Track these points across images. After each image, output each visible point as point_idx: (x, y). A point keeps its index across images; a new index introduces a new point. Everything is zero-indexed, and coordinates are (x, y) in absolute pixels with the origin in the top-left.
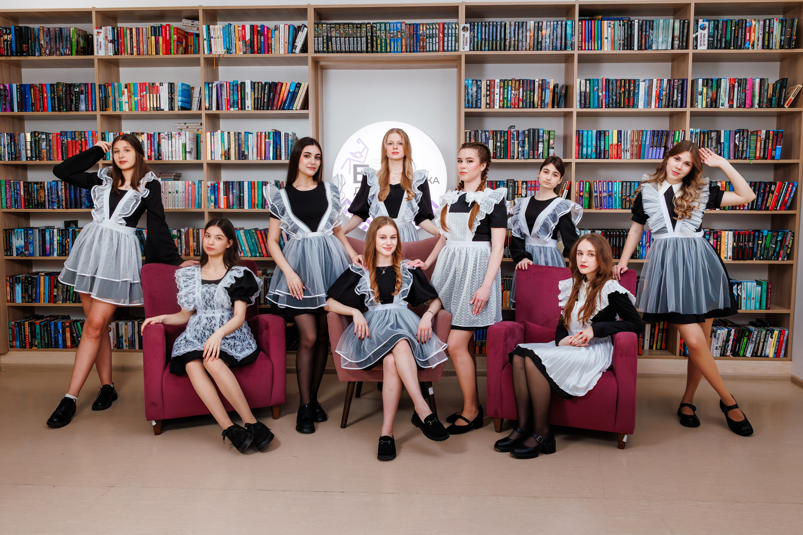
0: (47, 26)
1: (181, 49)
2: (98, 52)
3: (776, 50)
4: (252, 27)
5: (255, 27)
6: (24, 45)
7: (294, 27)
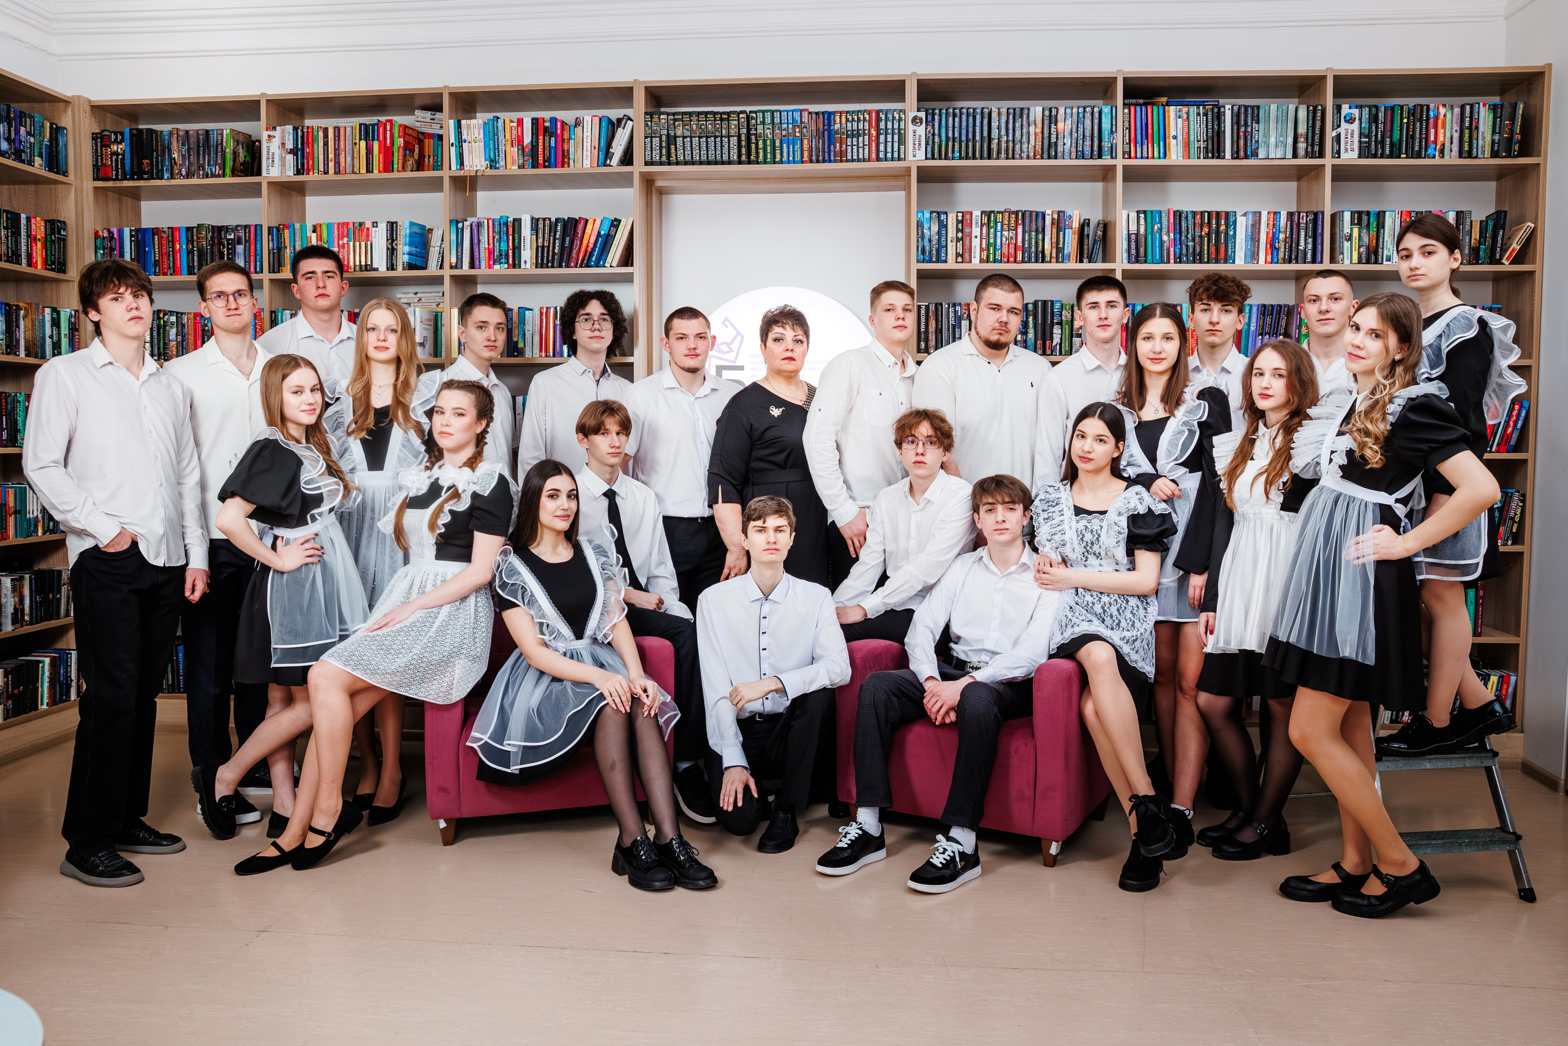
0: (183, 127)
1: (410, 162)
2: (268, 170)
3: (1485, 160)
4: (535, 122)
5: (541, 121)
6: (145, 161)
7: (610, 121)
